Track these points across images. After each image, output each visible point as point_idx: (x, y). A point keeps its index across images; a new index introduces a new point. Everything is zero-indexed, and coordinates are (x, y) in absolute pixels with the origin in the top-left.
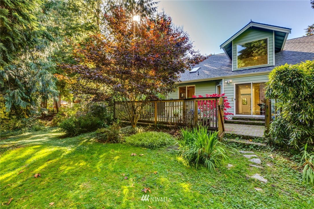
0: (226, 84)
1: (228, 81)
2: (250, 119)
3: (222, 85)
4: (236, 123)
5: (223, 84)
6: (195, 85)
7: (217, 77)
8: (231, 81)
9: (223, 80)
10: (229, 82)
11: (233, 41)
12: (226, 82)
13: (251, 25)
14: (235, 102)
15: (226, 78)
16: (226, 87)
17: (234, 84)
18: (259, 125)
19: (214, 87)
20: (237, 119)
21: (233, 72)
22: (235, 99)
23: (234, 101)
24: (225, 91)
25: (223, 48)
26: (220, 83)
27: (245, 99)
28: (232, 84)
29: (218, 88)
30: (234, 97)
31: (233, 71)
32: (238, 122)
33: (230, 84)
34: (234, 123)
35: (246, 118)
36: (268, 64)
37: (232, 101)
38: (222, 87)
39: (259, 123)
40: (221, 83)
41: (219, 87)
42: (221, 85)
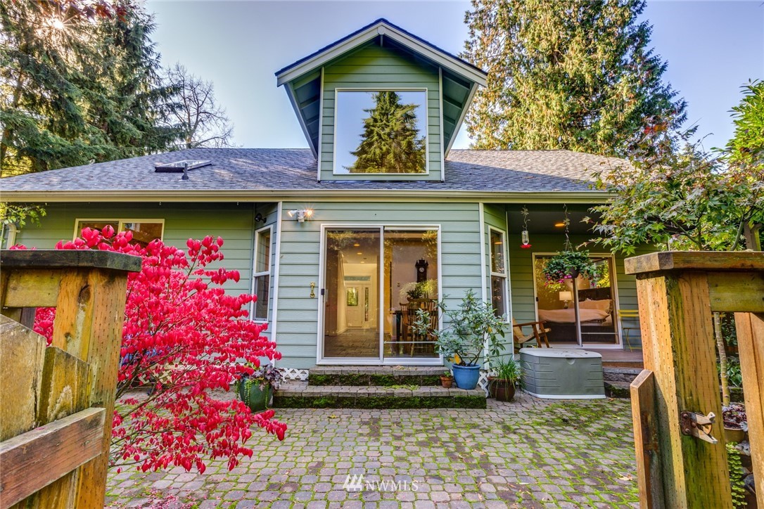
0: (289, 226)
1: (301, 212)
2: (377, 380)
3: (275, 228)
4: (322, 401)
5: (280, 224)
6: (162, 221)
7: (256, 190)
8: (309, 213)
9: (280, 206)
10: (301, 218)
11: (323, 69)
12: (291, 213)
13: (382, 30)
14: (320, 303)
15: (290, 200)
16: (289, 237)
17: (323, 226)
18: (409, 407)
19: (248, 235)
20: (329, 380)
21: (319, 182)
22: (323, 291)
23: (320, 297)
24: (285, 256)
25: (286, 85)
26: (270, 220)
27: (354, 291)
28: (314, 226)
29: (260, 243)
30: (321, 284)
31: (319, 179)
32: (331, 397)
33: (308, 227)
34: (316, 402)
35: (362, 376)
36: (428, 173)
37: (313, 297)
38: (275, 238)
39: (408, 399)
40: (273, 221)
41: (265, 236)
42: (271, 227)
